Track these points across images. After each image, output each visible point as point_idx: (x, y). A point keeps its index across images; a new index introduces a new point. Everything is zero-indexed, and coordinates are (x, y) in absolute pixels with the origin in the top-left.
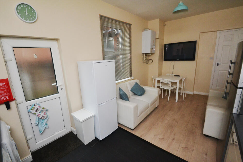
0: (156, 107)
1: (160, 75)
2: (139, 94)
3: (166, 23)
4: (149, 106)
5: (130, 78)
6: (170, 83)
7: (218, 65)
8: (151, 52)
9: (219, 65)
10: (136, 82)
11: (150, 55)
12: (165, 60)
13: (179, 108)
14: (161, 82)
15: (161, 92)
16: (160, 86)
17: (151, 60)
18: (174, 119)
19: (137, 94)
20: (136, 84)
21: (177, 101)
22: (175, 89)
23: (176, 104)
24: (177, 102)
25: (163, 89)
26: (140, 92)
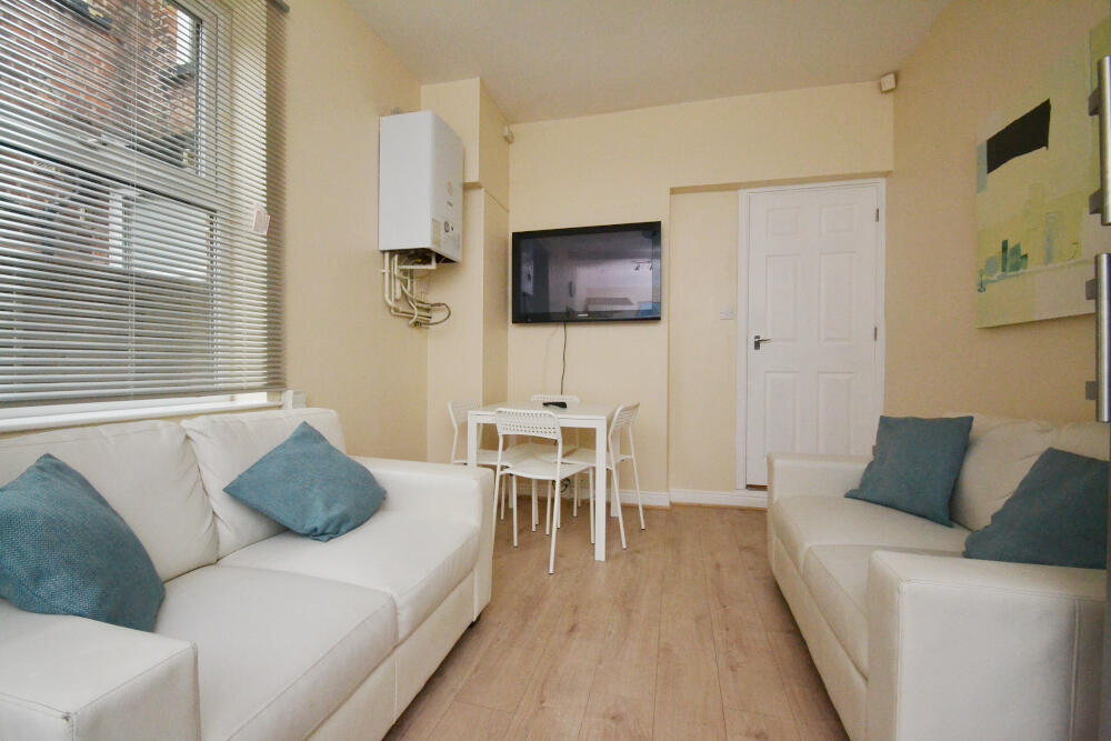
0: (472, 625)
1: (495, 396)
2: (318, 518)
3: (515, 128)
4: (402, 632)
5: (261, 398)
6: (558, 436)
7: (757, 345)
8: (436, 241)
9: (762, 344)
10: (305, 423)
11: (433, 266)
12: (521, 317)
13: (626, 602)
14: (501, 432)
15: (509, 511)
16: (499, 464)
17: (439, 305)
18: (613, 718)
19: (297, 527)
20: (307, 434)
21: (600, 553)
22: (584, 479)
23: (601, 576)
24: (603, 559)
25: (518, 477)
26: (328, 506)
